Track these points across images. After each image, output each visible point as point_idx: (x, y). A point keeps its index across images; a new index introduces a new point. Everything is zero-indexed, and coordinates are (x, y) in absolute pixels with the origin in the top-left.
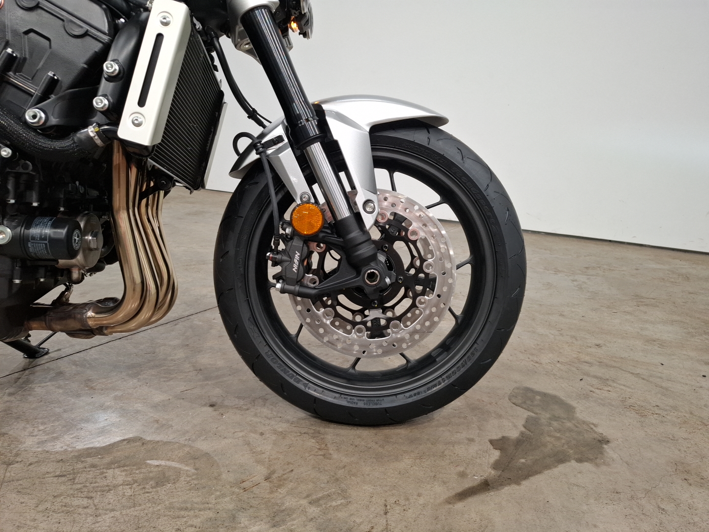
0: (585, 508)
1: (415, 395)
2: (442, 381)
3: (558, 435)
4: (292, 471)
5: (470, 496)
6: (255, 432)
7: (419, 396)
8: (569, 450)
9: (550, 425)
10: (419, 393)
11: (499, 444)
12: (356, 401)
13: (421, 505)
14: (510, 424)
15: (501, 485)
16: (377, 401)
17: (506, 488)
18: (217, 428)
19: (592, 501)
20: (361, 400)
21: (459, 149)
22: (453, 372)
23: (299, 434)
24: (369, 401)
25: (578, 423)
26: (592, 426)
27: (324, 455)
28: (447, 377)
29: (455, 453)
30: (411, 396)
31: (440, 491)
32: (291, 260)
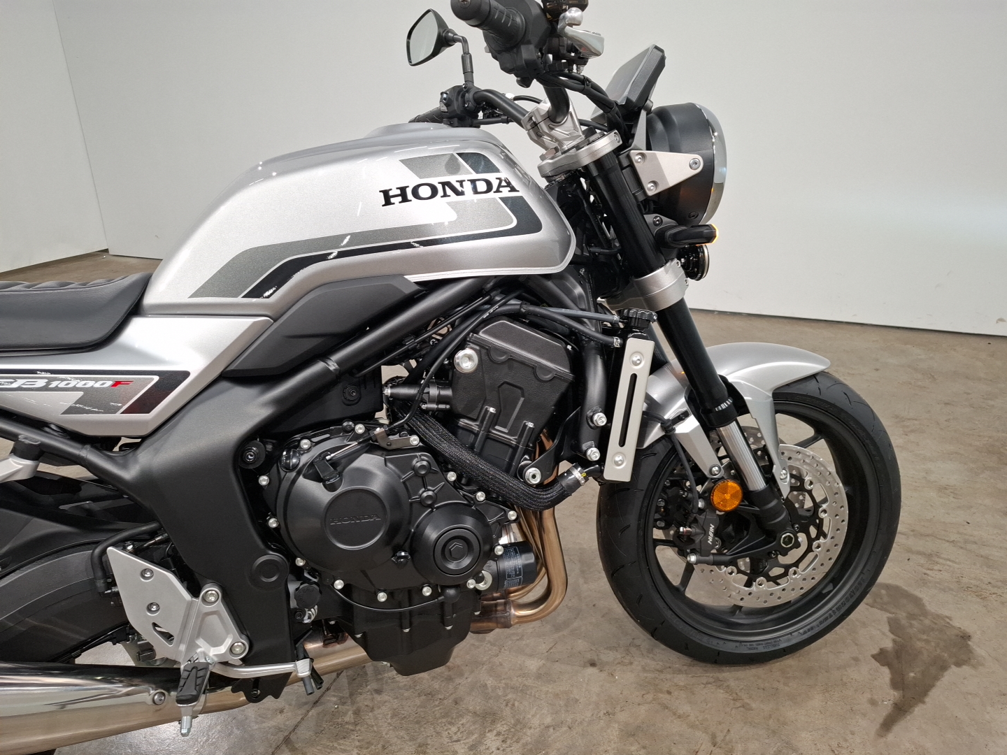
0: (987, 717)
1: (809, 630)
2: (832, 614)
3: (925, 637)
4: (729, 730)
5: (892, 725)
6: (661, 691)
7: (813, 631)
8: (943, 653)
9: (911, 626)
10: (812, 628)
11: (881, 657)
12: (755, 646)
13: (860, 743)
14: (878, 632)
15: (911, 707)
16: (775, 642)
17: (916, 709)
18: (621, 693)
19: (989, 708)
20: (759, 644)
21: (845, 394)
22: (842, 604)
23: (703, 686)
24: (767, 643)
25: (934, 618)
26: (948, 620)
27: (743, 706)
28: (837, 609)
29: (852, 679)
30: (805, 632)
31: (867, 725)
32: (706, 533)
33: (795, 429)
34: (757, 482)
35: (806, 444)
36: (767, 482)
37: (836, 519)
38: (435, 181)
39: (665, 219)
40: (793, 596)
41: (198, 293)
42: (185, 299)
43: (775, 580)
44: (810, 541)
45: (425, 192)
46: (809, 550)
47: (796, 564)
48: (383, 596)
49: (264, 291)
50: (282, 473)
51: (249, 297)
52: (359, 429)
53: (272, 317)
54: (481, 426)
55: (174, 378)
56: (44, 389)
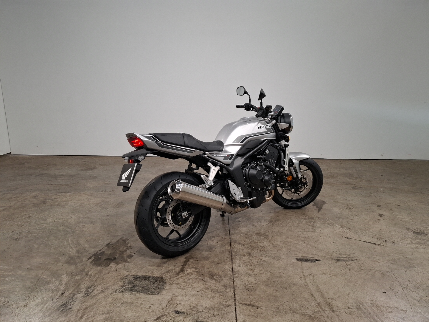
32: (286, 185)
33: (304, 167)
34: (295, 176)
35: (306, 170)
36: (296, 176)
37: (310, 184)
38: (264, 125)
39: (283, 133)
40: (301, 196)
41: (233, 143)
42: (231, 144)
43: (298, 194)
44: (305, 187)
45: (263, 127)
46: (305, 189)
47: (302, 191)
48: (259, 189)
49: (242, 142)
50: (246, 170)
51: (240, 143)
52: (255, 162)
53: (244, 146)
54: (269, 162)
55: (233, 155)
56: (221, 156)
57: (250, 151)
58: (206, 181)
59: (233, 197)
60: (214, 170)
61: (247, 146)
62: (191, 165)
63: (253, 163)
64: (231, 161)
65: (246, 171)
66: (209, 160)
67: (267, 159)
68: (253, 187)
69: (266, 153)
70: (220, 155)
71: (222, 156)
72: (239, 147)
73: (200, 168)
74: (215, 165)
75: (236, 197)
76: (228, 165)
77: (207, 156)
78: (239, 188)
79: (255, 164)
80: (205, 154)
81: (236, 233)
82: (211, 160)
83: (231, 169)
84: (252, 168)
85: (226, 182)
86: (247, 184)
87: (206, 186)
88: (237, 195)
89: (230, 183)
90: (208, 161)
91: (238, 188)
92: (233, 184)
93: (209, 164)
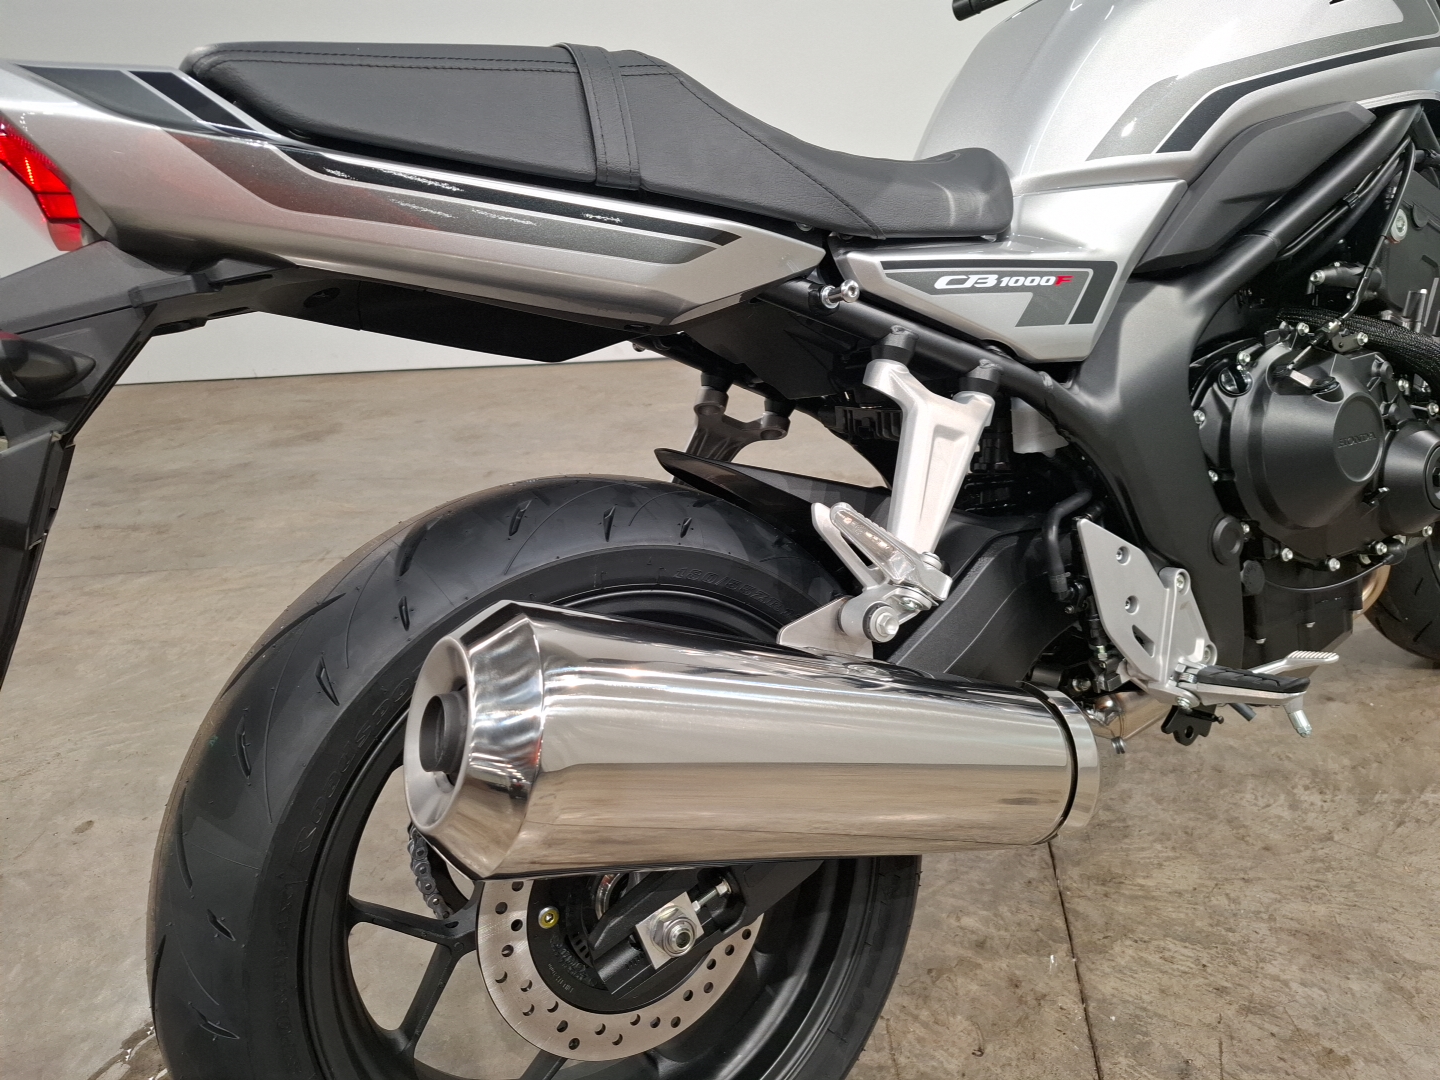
41: (1100, 151)
42: (1079, 164)
48: (1334, 564)
49: (1183, 139)
50: (1228, 401)
51: (1161, 151)
52: (1304, 328)
53: (1195, 179)
54: (1413, 317)
55: (1104, 269)
56: (996, 289)
57: (1254, 226)
58: (868, 562)
59: (1120, 670)
60: (943, 432)
61: (1230, 181)
62: (724, 400)
63: (1283, 334)
64: (1089, 331)
65: (1226, 415)
66: (886, 330)
67: (1391, 296)
68: (1287, 554)
69: (1390, 237)
70: (992, 280)
71: (1011, 282)
72: (1159, 193)
73: (797, 417)
74: (945, 378)
75: (1154, 665)
76: (1064, 370)
77: (865, 297)
78: (1176, 574)
79: (1301, 342)
80: (831, 272)
81: (1126, 932)
82: (901, 332)
83: (1100, 402)
84: (1279, 380)
85: (1053, 535)
86: (1238, 533)
87: (878, 618)
88: (1161, 640)
89: (1095, 537)
90: (867, 345)
91: (1166, 583)
92: (1123, 550)
93: (888, 377)
